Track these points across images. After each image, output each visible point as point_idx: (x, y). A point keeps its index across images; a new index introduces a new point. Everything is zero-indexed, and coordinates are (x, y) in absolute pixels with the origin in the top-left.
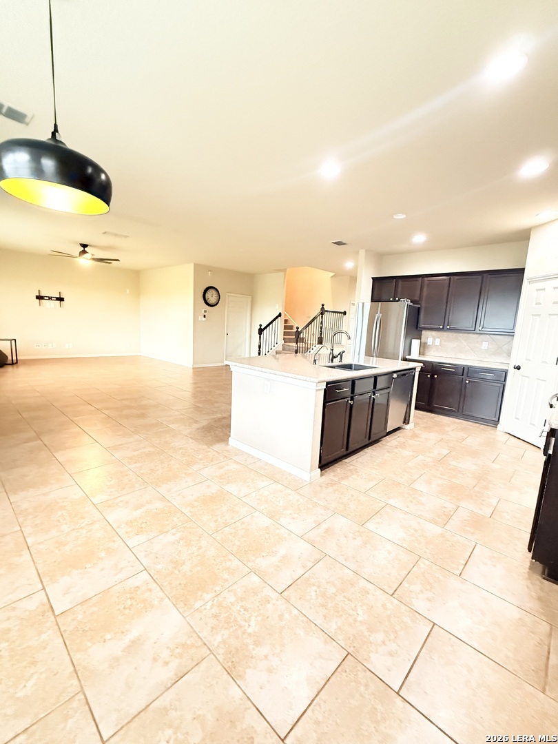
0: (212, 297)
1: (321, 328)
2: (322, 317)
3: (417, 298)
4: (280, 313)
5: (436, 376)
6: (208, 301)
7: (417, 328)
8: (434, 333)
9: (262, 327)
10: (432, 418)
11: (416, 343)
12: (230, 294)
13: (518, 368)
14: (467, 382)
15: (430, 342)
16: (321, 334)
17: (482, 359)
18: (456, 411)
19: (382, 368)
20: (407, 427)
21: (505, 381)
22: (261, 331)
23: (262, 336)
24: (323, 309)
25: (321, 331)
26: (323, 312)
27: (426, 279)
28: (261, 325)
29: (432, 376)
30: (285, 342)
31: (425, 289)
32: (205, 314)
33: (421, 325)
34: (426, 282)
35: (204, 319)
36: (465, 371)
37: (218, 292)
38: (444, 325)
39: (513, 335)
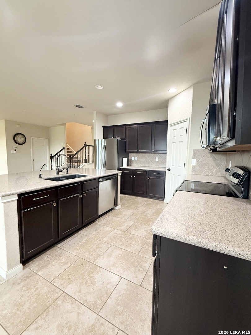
0: (20, 139)
1: (85, 154)
2: (85, 149)
3: (124, 137)
4: (64, 147)
5: (135, 177)
6: (18, 142)
7: (126, 152)
8: (134, 154)
9: (53, 155)
10: (134, 199)
11: (125, 160)
12: (33, 138)
13: (169, 170)
14: (149, 178)
15: (133, 159)
16: (86, 157)
17: (156, 166)
18: (146, 194)
19: (91, 176)
20: (117, 208)
21: (165, 177)
22: (52, 158)
23: (53, 160)
24: (85, 144)
25: (86, 156)
26: (86, 146)
27: (127, 126)
28: (51, 154)
29: (133, 177)
30: (68, 163)
31: (127, 132)
32: (16, 149)
33: (127, 150)
34: (127, 129)
35: (15, 152)
36: (148, 173)
37: (25, 136)
38: (138, 150)
39: (166, 154)
